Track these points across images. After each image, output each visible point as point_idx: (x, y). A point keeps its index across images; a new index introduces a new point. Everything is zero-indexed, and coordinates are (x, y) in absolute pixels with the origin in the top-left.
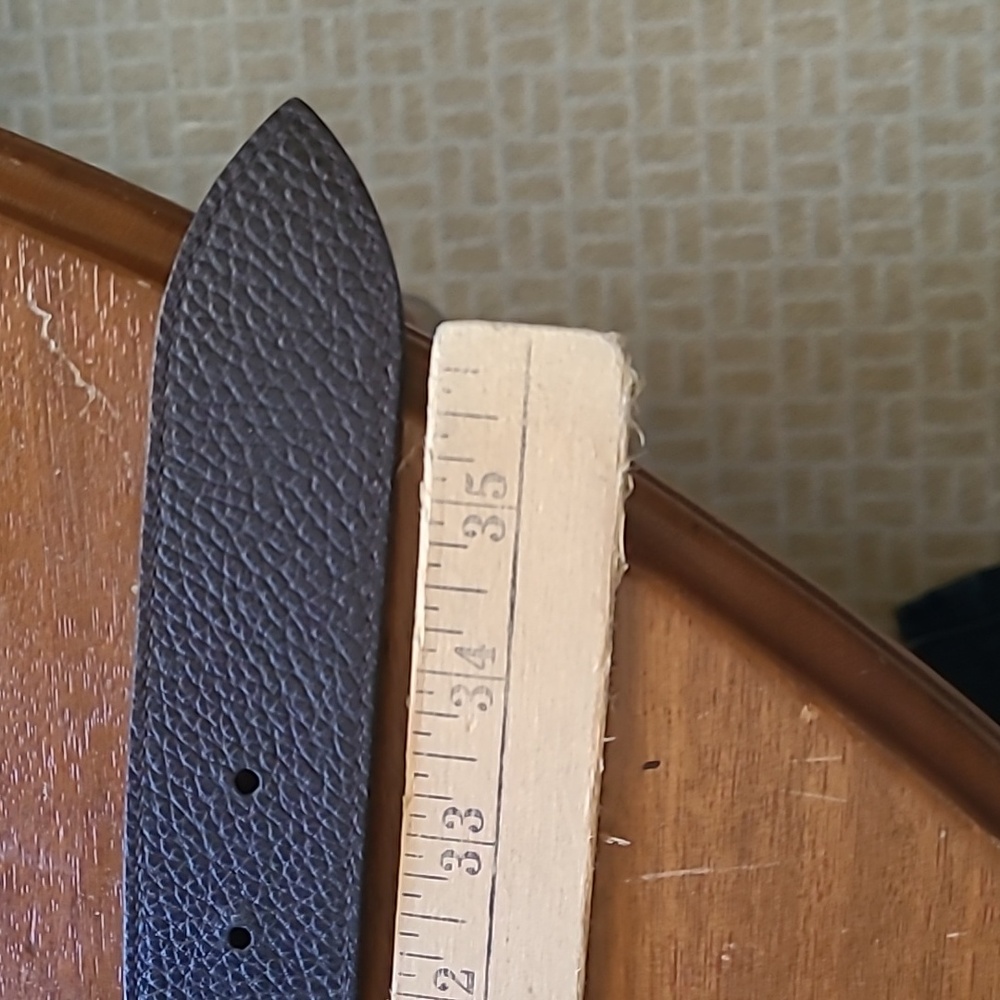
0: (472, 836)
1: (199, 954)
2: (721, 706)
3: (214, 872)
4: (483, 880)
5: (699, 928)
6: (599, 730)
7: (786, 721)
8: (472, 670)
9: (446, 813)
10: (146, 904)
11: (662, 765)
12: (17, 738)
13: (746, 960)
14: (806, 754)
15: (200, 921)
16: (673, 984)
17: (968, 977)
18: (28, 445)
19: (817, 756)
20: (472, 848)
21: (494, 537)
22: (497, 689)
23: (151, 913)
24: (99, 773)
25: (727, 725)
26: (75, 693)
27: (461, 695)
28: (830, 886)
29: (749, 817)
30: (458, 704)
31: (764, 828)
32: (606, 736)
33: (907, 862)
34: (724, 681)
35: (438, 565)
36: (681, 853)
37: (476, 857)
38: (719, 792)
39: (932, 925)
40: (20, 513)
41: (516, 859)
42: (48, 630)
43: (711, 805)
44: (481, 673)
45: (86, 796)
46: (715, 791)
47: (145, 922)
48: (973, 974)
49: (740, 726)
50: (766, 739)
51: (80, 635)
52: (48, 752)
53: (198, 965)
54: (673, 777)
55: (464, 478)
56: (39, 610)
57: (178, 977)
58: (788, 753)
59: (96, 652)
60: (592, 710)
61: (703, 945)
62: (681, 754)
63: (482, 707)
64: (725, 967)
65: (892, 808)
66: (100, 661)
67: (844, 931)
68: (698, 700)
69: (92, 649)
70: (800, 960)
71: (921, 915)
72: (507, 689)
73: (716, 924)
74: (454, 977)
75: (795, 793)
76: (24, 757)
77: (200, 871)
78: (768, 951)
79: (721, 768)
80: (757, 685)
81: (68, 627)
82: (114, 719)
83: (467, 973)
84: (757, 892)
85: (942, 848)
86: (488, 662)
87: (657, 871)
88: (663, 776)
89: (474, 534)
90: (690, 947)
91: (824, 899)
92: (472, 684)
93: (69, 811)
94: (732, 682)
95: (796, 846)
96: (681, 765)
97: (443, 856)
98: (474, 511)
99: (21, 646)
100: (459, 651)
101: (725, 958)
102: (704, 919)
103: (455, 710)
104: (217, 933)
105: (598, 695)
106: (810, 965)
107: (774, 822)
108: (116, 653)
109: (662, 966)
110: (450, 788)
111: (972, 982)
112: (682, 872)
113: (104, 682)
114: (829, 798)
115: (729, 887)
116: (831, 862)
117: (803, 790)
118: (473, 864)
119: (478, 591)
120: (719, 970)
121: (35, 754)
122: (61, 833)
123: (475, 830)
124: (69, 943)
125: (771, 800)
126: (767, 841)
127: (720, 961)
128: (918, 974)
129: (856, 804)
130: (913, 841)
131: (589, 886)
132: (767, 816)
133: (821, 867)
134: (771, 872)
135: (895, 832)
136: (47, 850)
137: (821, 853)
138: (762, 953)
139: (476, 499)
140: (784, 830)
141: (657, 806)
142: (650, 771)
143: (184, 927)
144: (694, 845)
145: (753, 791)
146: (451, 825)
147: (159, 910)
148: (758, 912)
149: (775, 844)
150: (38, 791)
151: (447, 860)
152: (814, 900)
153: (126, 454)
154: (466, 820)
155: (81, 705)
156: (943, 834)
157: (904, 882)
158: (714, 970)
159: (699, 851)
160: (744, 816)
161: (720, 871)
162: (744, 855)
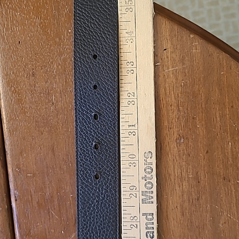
0: (132, 67)
1: (88, 92)
2: (176, 37)
3: (90, 75)
4: (135, 75)
5: (177, 79)
6: (153, 43)
7: (188, 38)
8: (129, 36)
9: (127, 63)
10: (78, 83)
11: (167, 49)
12: (49, 62)
13: (186, 84)
14: (192, 44)
15: (88, 85)
16: (173, 91)
17: (226, 81)
18: (49, 7)
19: (194, 43)
20: (132, 69)
21: (131, 11)
22: (134, 38)
23: (79, 84)
24: (64, 67)
25: (178, 40)
26: (59, 52)
27: (128, 41)
28: (199, 67)
29: (184, 56)
30: (127, 42)
31: (187, 58)
32: (154, 44)
33: (212, 61)
34: (177, 32)
35: (122, 18)
36: (172, 65)
37: (133, 70)
38: (178, 53)
39: (218, 72)
40: (48, 20)
41: (140, 70)
42: (54, 41)
43: (177, 55)
44: (131, 36)
45: (62, 71)
46: (177, 52)
47: (78, 86)
48: (227, 80)
49: (180, 40)
50: (185, 42)
51: (60, 41)
52: (55, 64)
53: (88, 94)
54: (169, 51)
55: (125, 1)
56: (52, 37)
57: (84, 97)
58: (189, 44)
59: (63, 44)
60: (151, 40)
61: (178, 82)
62: (170, 47)
63: (132, 42)
64: (182, 86)
65: (209, 51)
66: (63, 45)
67: (203, 75)
68: (172, 36)
69: (62, 43)
70: (196, 82)
71: (216, 70)
72: (136, 38)
73: (180, 78)
74: (131, 94)
75: (191, 51)
76: (50, 66)
77: (88, 75)
78: (190, 81)
79: (178, 48)
80: (182, 32)
81: (57, 40)
82: (67, 56)
83: (133, 93)
84: (186, 70)
85: (218, 57)
86: (132, 34)
87: (168, 69)
88: (167, 51)
89: (127, 11)
90: (176, 83)
91: (199, 70)
92: (129, 38)
93: (59, 75)
94: (178, 32)
95: (192, 61)
96: (170, 49)
97: (127, 71)
98: (127, 7)
99: (49, 45)
100: (127, 33)
101: (182, 84)
102: (178, 77)
103: (127, 44)
104: (91, 87)
105: (152, 37)
106: (197, 83)
107: (188, 57)
108: (66, 43)
109: (171, 87)
110: (127, 58)
111: (227, 82)
112: (173, 69)
113: (65, 49)
114: (197, 51)
115: (181, 70)
116: (199, 63)
117: (192, 50)
118: (133, 72)
119: (129, 21)
120: (181, 87)
121: (52, 65)
122: (58, 79)
123: (132, 65)
124: (60, 101)
125: (187, 53)
126: (187, 61)
127: (181, 85)
128: (217, 81)
129: (202, 51)
130: (213, 56)
131: (154, 73)
132: (187, 56)
133: (197, 64)
134: (189, 66)
135: (210, 55)
136: (55, 83)
137: (197, 61)
138: (189, 82)
139: (127, 5)
140: (190, 58)
141: (167, 57)
142: (165, 51)
143: (85, 87)
144: (174, 63)
145: (184, 52)
146: (128, 65)
147: (80, 84)
148: (187, 74)
149: (189, 61)
150: (53, 72)
151: (128, 72)
152: (197, 70)
153: (67, 6)
154: (130, 64)
155: (61, 54)
156: (218, 54)
157: (212, 64)
158: (180, 87)
159: (175, 64)
160: (183, 57)
161: (180, 68)
162: (183, 64)
